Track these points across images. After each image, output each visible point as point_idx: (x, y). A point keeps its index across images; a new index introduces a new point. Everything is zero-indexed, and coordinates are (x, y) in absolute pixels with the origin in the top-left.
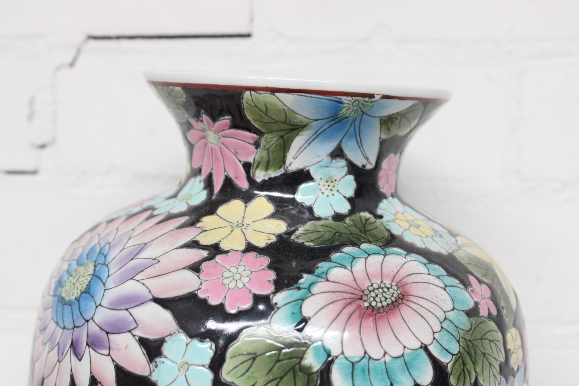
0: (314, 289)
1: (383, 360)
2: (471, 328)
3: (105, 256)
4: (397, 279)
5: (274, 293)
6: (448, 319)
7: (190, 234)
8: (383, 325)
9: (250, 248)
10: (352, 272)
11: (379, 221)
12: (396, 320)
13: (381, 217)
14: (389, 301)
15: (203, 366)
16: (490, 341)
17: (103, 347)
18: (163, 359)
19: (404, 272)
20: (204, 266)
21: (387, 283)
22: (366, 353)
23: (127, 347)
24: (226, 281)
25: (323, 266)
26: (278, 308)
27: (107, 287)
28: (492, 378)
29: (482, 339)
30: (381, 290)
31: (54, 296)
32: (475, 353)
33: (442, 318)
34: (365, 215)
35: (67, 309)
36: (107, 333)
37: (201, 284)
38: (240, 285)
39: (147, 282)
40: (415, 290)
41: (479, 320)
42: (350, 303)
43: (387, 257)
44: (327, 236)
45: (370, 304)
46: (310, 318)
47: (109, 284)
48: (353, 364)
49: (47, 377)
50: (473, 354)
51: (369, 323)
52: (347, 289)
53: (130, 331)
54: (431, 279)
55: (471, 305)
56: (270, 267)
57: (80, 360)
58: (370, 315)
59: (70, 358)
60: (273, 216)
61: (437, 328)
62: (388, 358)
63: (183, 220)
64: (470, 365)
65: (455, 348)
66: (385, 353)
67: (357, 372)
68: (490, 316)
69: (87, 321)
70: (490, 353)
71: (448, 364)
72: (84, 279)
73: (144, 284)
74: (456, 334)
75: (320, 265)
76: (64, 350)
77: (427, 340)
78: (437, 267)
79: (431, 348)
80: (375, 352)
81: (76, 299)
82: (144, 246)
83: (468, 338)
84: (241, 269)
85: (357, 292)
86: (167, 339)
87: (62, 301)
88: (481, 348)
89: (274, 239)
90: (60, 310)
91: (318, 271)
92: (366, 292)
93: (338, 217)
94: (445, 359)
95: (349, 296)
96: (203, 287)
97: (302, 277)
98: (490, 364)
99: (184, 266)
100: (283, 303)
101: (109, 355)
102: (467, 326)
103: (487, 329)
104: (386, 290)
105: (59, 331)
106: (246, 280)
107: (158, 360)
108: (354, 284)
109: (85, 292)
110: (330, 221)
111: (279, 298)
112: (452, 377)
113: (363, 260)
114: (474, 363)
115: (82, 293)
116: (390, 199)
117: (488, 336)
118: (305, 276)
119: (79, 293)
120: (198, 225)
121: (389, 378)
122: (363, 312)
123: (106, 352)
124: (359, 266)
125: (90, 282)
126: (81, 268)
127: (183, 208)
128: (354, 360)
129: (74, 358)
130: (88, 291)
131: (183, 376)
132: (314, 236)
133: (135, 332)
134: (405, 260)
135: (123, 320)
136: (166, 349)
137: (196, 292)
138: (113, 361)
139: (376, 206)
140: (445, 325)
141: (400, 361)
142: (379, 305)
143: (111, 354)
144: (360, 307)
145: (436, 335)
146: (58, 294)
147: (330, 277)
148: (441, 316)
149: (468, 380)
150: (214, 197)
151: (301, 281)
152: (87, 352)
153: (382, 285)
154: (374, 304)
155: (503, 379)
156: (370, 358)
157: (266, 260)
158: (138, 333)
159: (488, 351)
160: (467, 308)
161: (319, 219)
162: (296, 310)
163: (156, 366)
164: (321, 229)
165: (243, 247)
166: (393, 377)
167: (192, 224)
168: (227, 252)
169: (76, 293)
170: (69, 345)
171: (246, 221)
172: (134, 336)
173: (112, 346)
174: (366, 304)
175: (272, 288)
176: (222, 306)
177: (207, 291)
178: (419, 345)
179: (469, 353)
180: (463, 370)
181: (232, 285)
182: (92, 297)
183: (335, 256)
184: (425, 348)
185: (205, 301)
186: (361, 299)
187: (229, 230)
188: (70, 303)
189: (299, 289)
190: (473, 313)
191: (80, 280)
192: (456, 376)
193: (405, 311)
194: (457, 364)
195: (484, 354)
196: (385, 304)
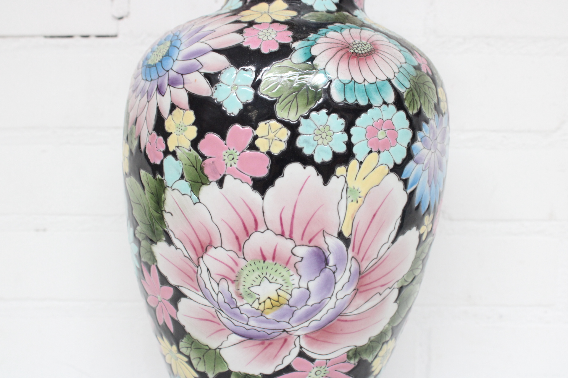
0: (318, 41)
1: (363, 84)
2: (417, 76)
3: (178, 36)
4: (371, 41)
5: (292, 43)
6: (403, 67)
7: (235, 18)
8: (363, 64)
9: (274, 21)
10: (341, 34)
11: (355, 18)
12: (370, 62)
13: (356, 16)
14: (366, 51)
15: (248, 86)
16: (429, 87)
17: (180, 84)
18: (221, 84)
19: (374, 39)
20: (245, 30)
21: (365, 42)
22: (352, 78)
23: (196, 80)
24: (260, 37)
25: (322, 31)
26: (296, 50)
27: (181, 49)
28: (430, 110)
29: (423, 84)
30: (360, 45)
31: (143, 66)
32: (420, 90)
33: (399, 66)
34: (346, 13)
35: (153, 69)
36: (182, 75)
37: (244, 39)
38: (270, 38)
39: (208, 42)
40: (382, 48)
41: (422, 73)
42: (342, 50)
43: (363, 31)
44: (324, 18)
45: (354, 51)
46: (316, 56)
47: (182, 47)
48: (344, 84)
49: (139, 116)
50: (419, 91)
51: (354, 61)
52: (339, 42)
53: (198, 71)
54: (391, 45)
55: (416, 64)
56: (289, 30)
57: (163, 96)
58: (354, 57)
59: (156, 96)
60: (288, 9)
61: (396, 70)
62: (366, 83)
63: (228, 14)
64: (417, 97)
65: (408, 85)
66: (365, 80)
67: (347, 90)
68: (427, 73)
69: (168, 71)
70: (429, 94)
71: (403, 93)
72: (164, 50)
73: (206, 43)
74: (408, 76)
75: (321, 29)
76: (152, 93)
77: (391, 76)
78: (394, 41)
79: (393, 81)
80: (359, 79)
81: (159, 61)
82: (204, 26)
83: (416, 81)
84: (270, 31)
85: (345, 44)
86: (223, 71)
87: (149, 66)
88: (423, 89)
89: (290, 18)
90: (148, 72)
91: (319, 33)
92: (351, 45)
93: (329, 12)
94: (402, 90)
95: (341, 45)
96: (246, 40)
97: (310, 35)
98: (429, 101)
99: (232, 31)
100: (299, 47)
101: (184, 87)
102: (415, 74)
103: (426, 80)
104: (363, 45)
105: (148, 83)
106: (274, 36)
107: (217, 85)
108: (343, 40)
109: (165, 56)
110: (325, 13)
111: (296, 45)
112: (406, 102)
113: (348, 30)
114: (419, 97)
115: (163, 57)
116: (361, 11)
117: (427, 83)
118: (312, 34)
119: (161, 57)
120: (239, 15)
121: (367, 95)
122: (350, 55)
123: (181, 86)
124: (346, 32)
125: (168, 50)
126: (162, 46)
127: (228, 11)
128: (345, 82)
129: (159, 96)
130: (168, 55)
131: (235, 94)
132: (315, 18)
133: (200, 71)
134: (374, 34)
135: (193, 65)
136: (223, 78)
137: (241, 43)
138: (186, 90)
139: (353, 12)
140: (401, 70)
141: (374, 86)
142: (360, 52)
143: (185, 87)
144: (348, 52)
145: (396, 75)
146: (146, 64)
147: (327, 35)
148: (399, 65)
149: (416, 106)
150: (247, 4)
151: (310, 36)
152: (168, 90)
153: (361, 42)
154: (356, 51)
155: (436, 113)
156: (355, 82)
157: (286, 27)
158: (203, 71)
159: (427, 92)
160: (414, 65)
161: (317, 11)
162: (307, 51)
163: (216, 89)
164: (319, 15)
165: (270, 21)
166: (369, 96)
167: (235, 15)
168: (260, 24)
169: (159, 59)
170: (155, 89)
171: (270, 11)
172: (200, 73)
173: (185, 81)
174: (352, 51)
175: (291, 40)
176: (259, 50)
177: (248, 42)
178: (385, 78)
179: (416, 89)
180: (413, 99)
181: (265, 38)
182: (171, 57)
183: (330, 26)
184: (389, 81)
185: (247, 48)
186: (348, 48)
187: (260, 15)
188: (155, 65)
189: (308, 40)
190: (417, 68)
191: (161, 51)
192: (409, 102)
193: (376, 57)
194: (409, 95)
195: (425, 94)
196: (363, 52)
